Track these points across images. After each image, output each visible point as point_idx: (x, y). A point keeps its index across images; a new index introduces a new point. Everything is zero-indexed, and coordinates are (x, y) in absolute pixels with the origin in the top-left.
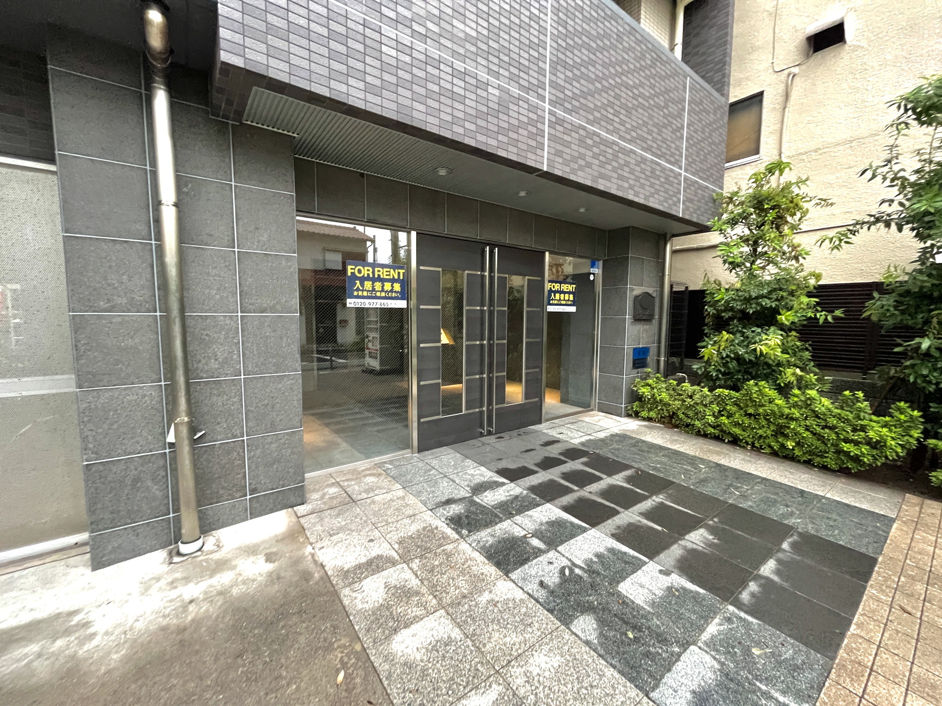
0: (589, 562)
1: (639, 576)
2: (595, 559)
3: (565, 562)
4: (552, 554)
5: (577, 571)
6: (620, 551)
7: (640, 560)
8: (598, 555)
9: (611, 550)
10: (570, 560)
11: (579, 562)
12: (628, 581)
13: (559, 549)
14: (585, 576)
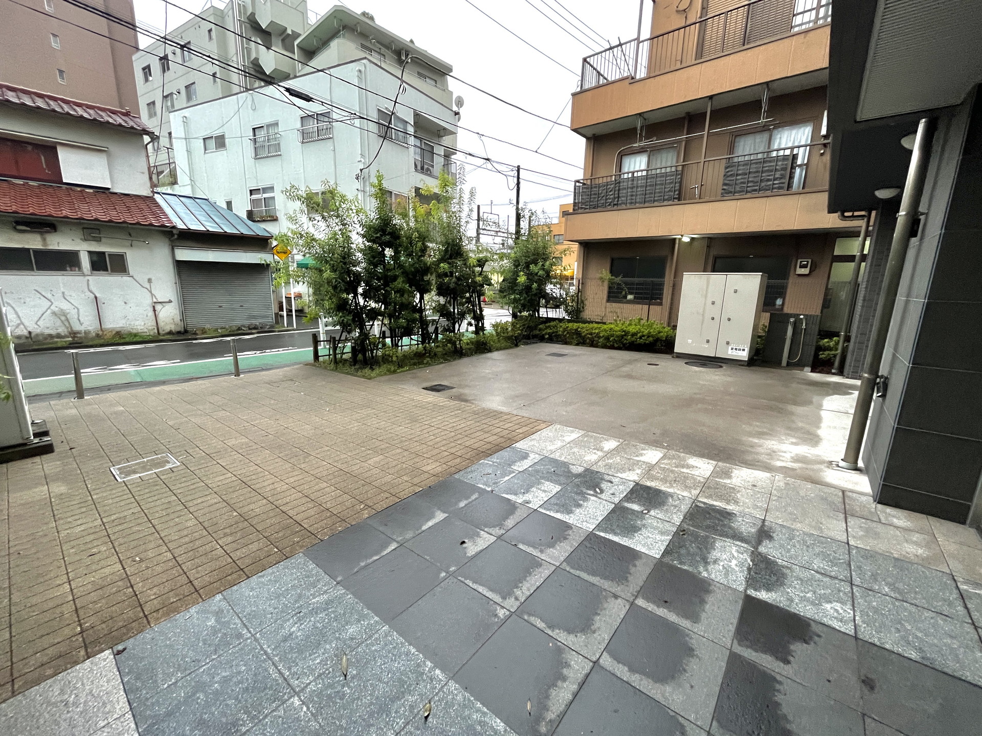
0: (586, 500)
1: (545, 497)
2: (581, 502)
3: (603, 496)
4: (617, 500)
5: (592, 492)
6: (562, 512)
7: (545, 509)
8: (579, 506)
9: (569, 512)
10: (600, 498)
11: (593, 498)
12: (554, 492)
13: (613, 506)
14: (584, 490)
